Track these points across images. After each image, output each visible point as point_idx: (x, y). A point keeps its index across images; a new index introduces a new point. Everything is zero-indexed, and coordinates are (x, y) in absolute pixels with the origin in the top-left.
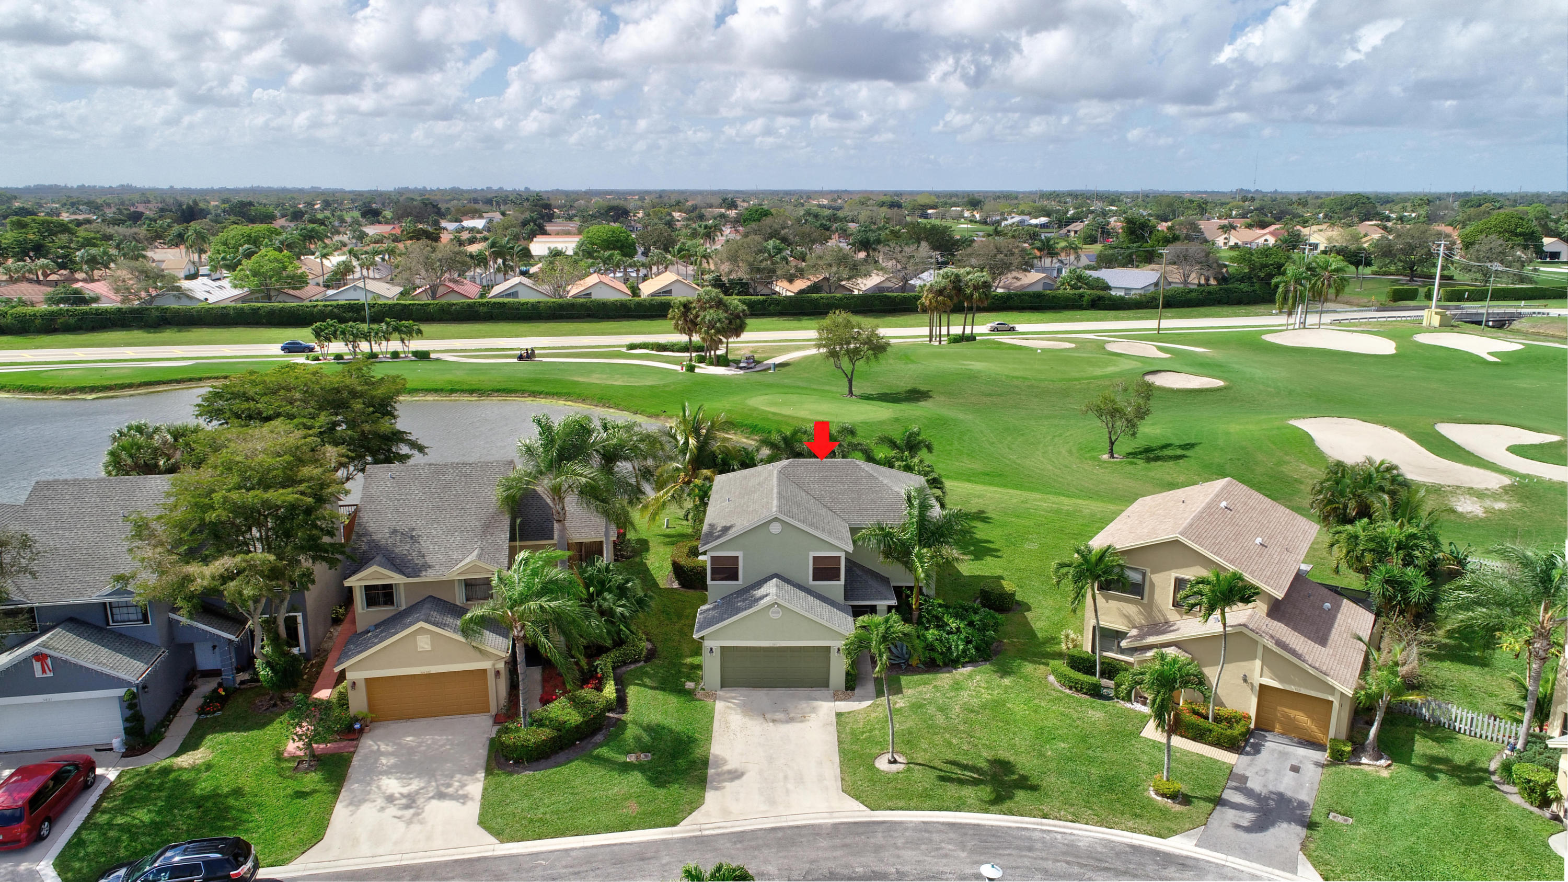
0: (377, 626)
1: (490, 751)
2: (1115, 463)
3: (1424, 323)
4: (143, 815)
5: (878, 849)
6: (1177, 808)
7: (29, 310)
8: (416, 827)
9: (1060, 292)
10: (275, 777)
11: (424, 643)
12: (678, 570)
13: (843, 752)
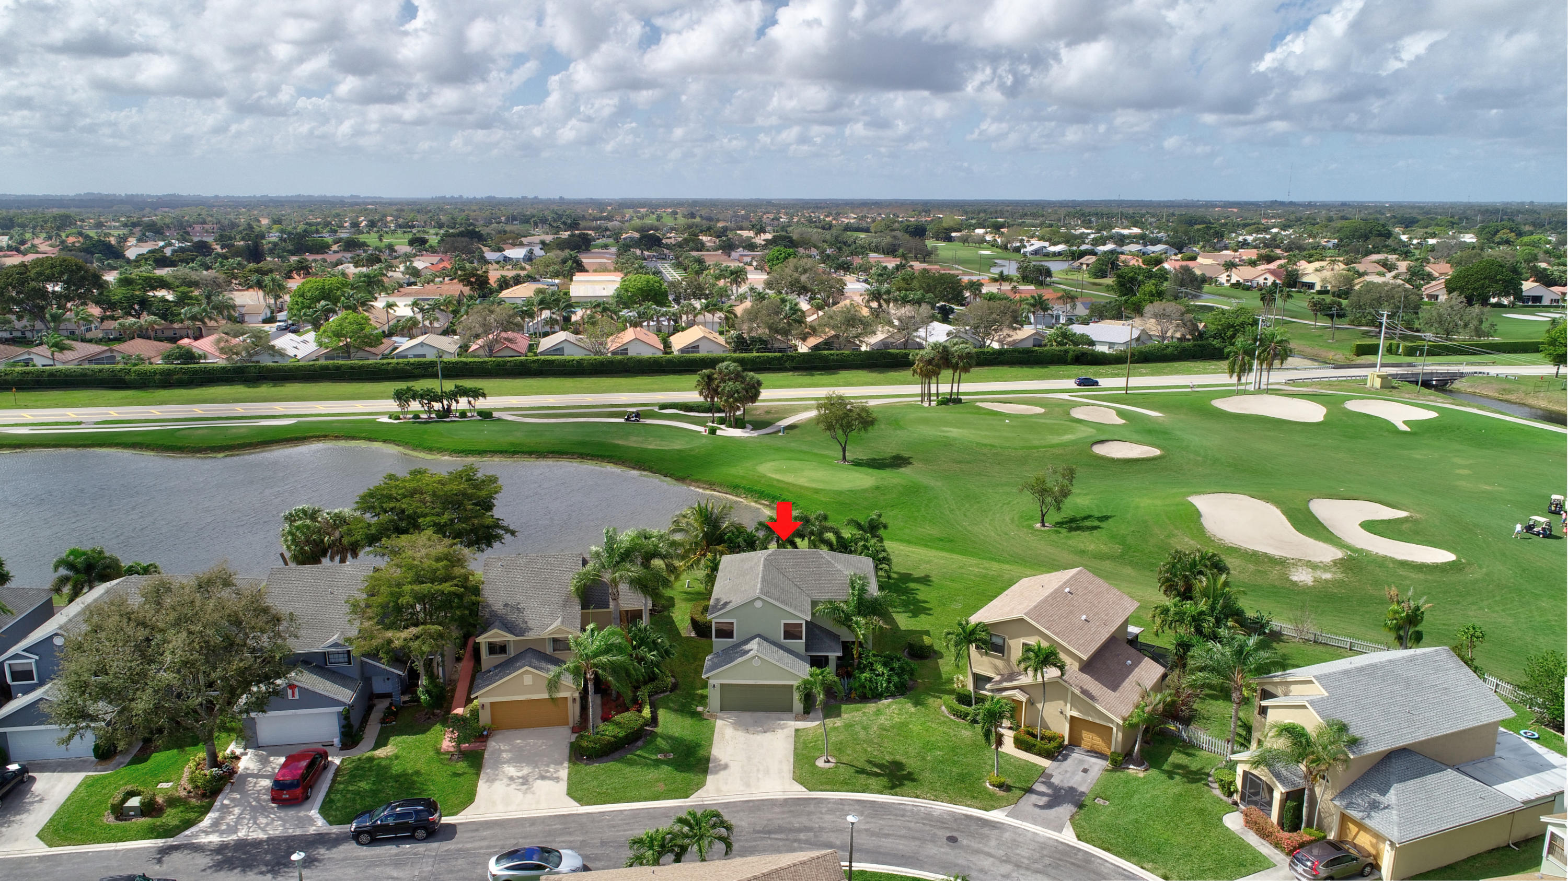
0: (496, 667)
1: (571, 750)
2: (1045, 532)
3: (1368, 385)
4: (364, 785)
5: (810, 814)
6: (1002, 793)
7: (146, 367)
8: (529, 796)
9: (1046, 348)
10: (439, 764)
11: (528, 680)
12: (695, 623)
13: (796, 755)
